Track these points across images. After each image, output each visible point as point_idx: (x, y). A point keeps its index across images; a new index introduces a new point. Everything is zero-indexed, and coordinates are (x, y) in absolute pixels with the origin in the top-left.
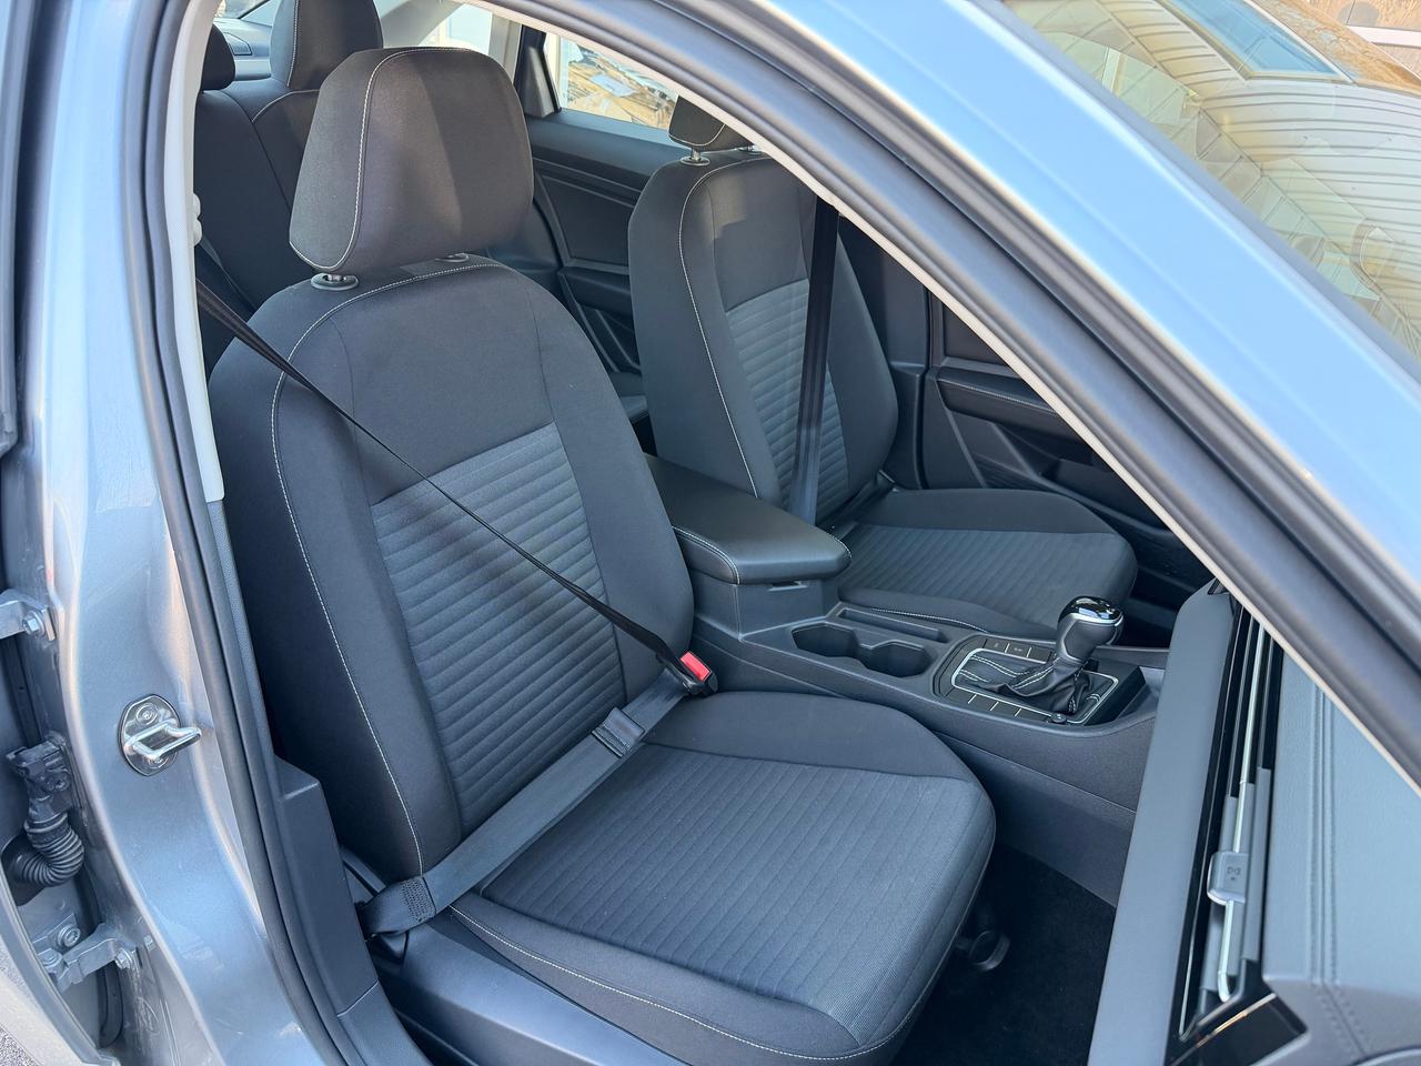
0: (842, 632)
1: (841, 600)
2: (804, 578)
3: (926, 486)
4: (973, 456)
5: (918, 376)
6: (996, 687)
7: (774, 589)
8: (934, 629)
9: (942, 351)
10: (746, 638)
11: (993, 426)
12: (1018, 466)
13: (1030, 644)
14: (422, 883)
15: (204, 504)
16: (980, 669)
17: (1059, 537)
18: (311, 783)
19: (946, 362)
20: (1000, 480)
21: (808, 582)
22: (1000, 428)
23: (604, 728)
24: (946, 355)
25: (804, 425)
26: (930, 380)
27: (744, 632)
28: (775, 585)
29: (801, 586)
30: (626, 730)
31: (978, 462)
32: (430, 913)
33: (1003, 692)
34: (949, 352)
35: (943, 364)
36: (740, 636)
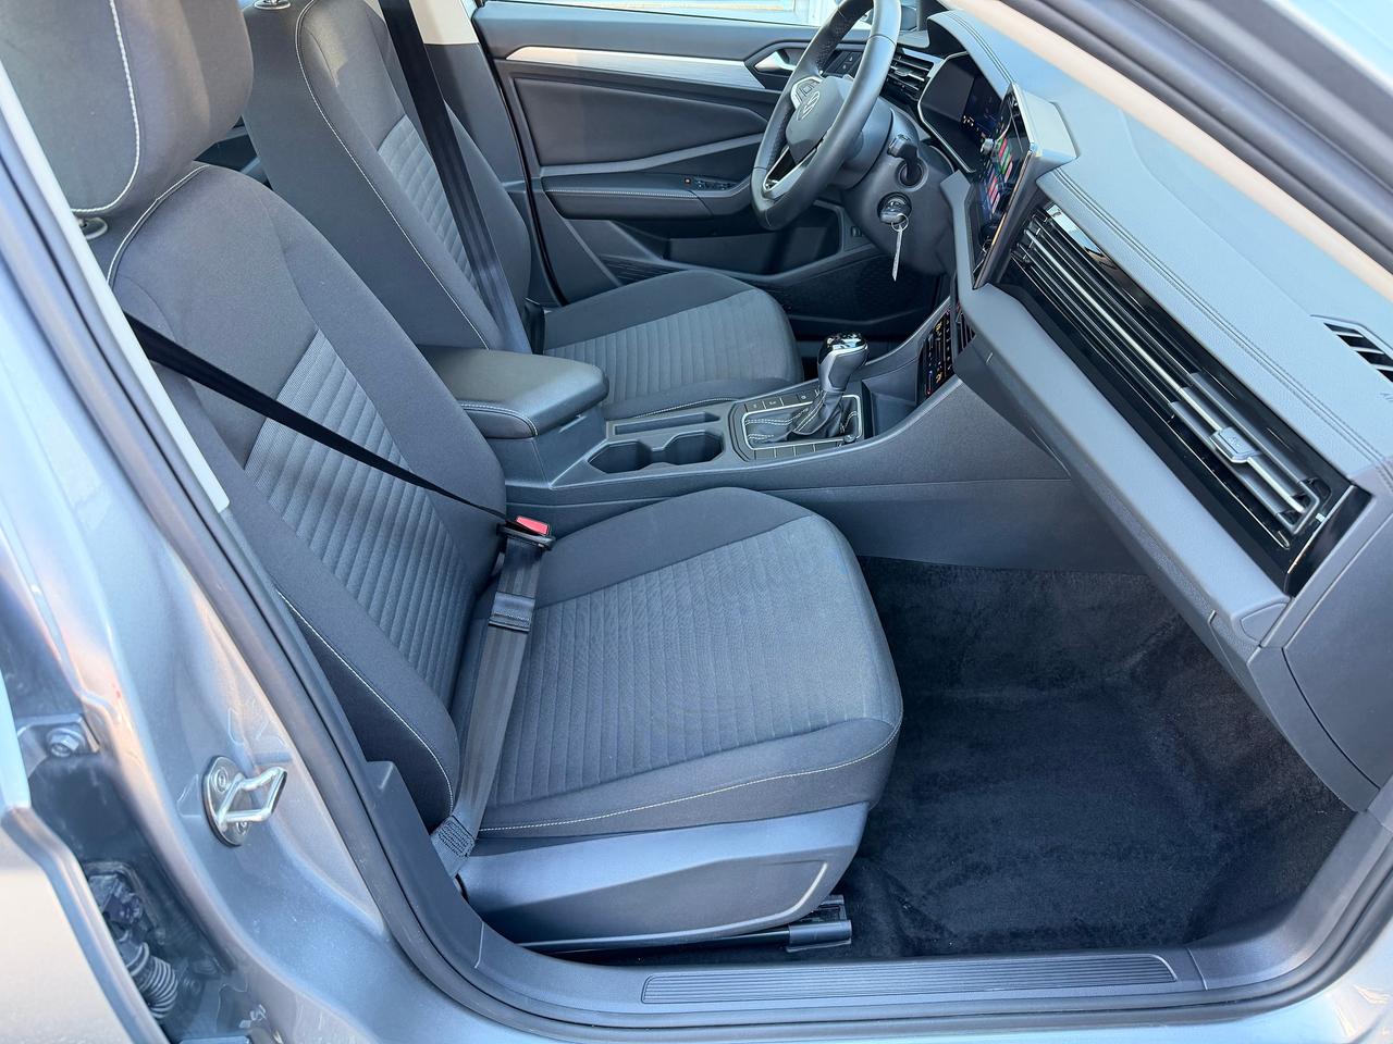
0: (627, 446)
1: (607, 420)
2: (581, 411)
3: (564, 302)
4: (600, 258)
5: (525, 192)
6: (785, 436)
7: (563, 429)
8: (701, 412)
9: (537, 164)
10: (556, 484)
11: (609, 223)
12: (642, 255)
13: (779, 395)
14: (454, 820)
15: (218, 516)
16: (760, 427)
17: (715, 305)
18: (387, 766)
19: (544, 172)
20: (631, 274)
21: (587, 413)
22: (617, 224)
23: (496, 615)
24: (541, 165)
25: (480, 266)
26: (538, 194)
27: (550, 481)
28: (563, 425)
29: (581, 418)
30: (518, 607)
31: (605, 262)
32: (471, 843)
33: (792, 437)
34: (543, 162)
35: (542, 175)
36: (550, 485)
